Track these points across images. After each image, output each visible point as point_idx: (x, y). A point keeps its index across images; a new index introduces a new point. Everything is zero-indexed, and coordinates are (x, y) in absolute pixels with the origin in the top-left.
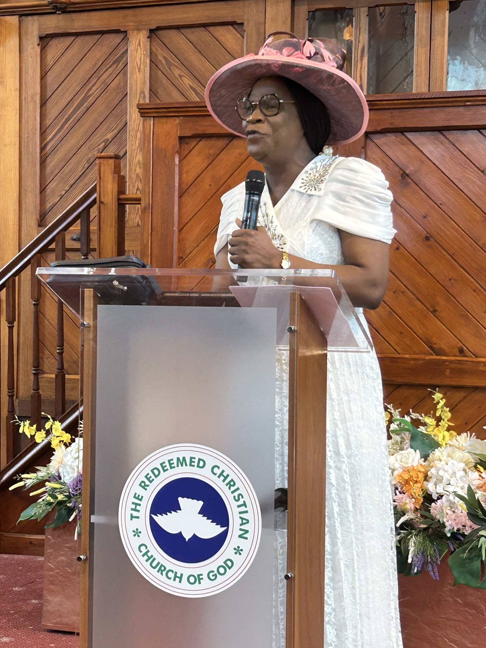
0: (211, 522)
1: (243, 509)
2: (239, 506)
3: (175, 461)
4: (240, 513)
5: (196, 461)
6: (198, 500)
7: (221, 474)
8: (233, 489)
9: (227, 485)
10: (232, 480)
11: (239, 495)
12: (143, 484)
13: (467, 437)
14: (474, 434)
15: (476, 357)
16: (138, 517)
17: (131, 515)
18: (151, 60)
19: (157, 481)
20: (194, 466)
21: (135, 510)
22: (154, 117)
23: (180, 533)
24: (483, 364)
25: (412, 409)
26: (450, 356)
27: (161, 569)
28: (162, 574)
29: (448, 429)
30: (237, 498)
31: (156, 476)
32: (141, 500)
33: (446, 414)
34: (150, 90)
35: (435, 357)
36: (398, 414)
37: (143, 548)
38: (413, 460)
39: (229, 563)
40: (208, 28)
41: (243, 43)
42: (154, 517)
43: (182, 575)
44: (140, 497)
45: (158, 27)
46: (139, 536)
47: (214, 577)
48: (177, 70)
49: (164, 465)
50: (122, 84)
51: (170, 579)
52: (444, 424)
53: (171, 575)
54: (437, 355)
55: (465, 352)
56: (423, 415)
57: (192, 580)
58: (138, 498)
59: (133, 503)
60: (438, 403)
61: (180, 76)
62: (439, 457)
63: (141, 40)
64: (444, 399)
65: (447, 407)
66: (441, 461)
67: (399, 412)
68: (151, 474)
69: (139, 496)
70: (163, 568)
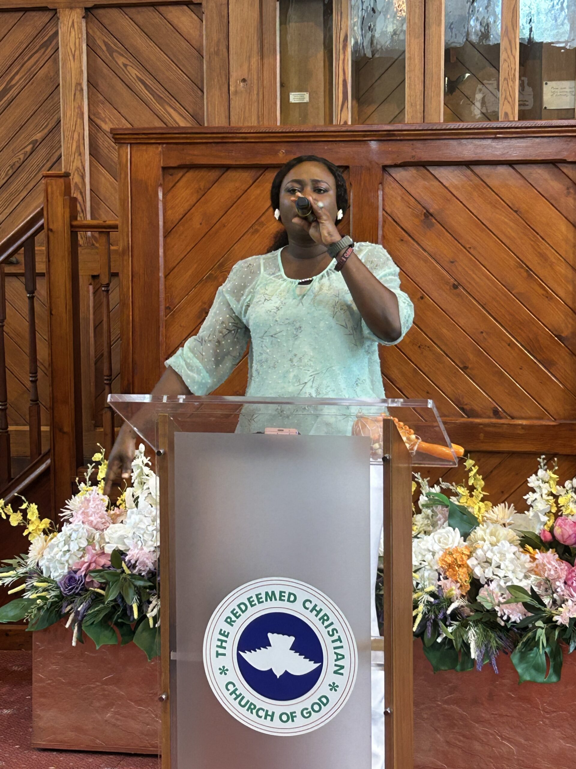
0: (304, 658)
1: (338, 644)
2: (333, 642)
3: (263, 596)
4: (335, 648)
5: (286, 595)
6: (289, 636)
7: (314, 608)
8: (326, 623)
9: (320, 619)
10: (326, 615)
11: (333, 630)
12: (229, 620)
13: (505, 507)
14: (512, 505)
15: (513, 418)
16: (224, 655)
17: (217, 652)
18: (87, 45)
19: (244, 616)
20: (284, 600)
21: (221, 647)
22: (131, 144)
23: (271, 670)
24: (520, 427)
25: (441, 477)
26: (484, 418)
27: (251, 707)
28: (252, 713)
29: (482, 500)
30: (331, 633)
31: (243, 612)
32: (227, 636)
33: (479, 483)
34: (88, 81)
35: (465, 419)
36: (427, 483)
37: (231, 687)
38: (453, 541)
39: (324, 700)
40: (157, 8)
41: (201, 26)
42: (241, 653)
43: (273, 713)
44: (226, 634)
45: (95, 5)
46: (225, 674)
47: (308, 715)
48: (121, 57)
49: (251, 600)
50: (52, 74)
51: (261, 717)
52: (479, 493)
53: (261, 713)
54: (469, 417)
55: (500, 413)
56: (454, 484)
57: (284, 718)
58: (223, 635)
59: (219, 640)
60: (470, 470)
61: (125, 66)
62: (482, 536)
63: (75, 20)
64: (477, 467)
65: (479, 475)
66: (485, 541)
67: (428, 481)
68: (237, 609)
69: (225, 632)
70: (252, 707)
